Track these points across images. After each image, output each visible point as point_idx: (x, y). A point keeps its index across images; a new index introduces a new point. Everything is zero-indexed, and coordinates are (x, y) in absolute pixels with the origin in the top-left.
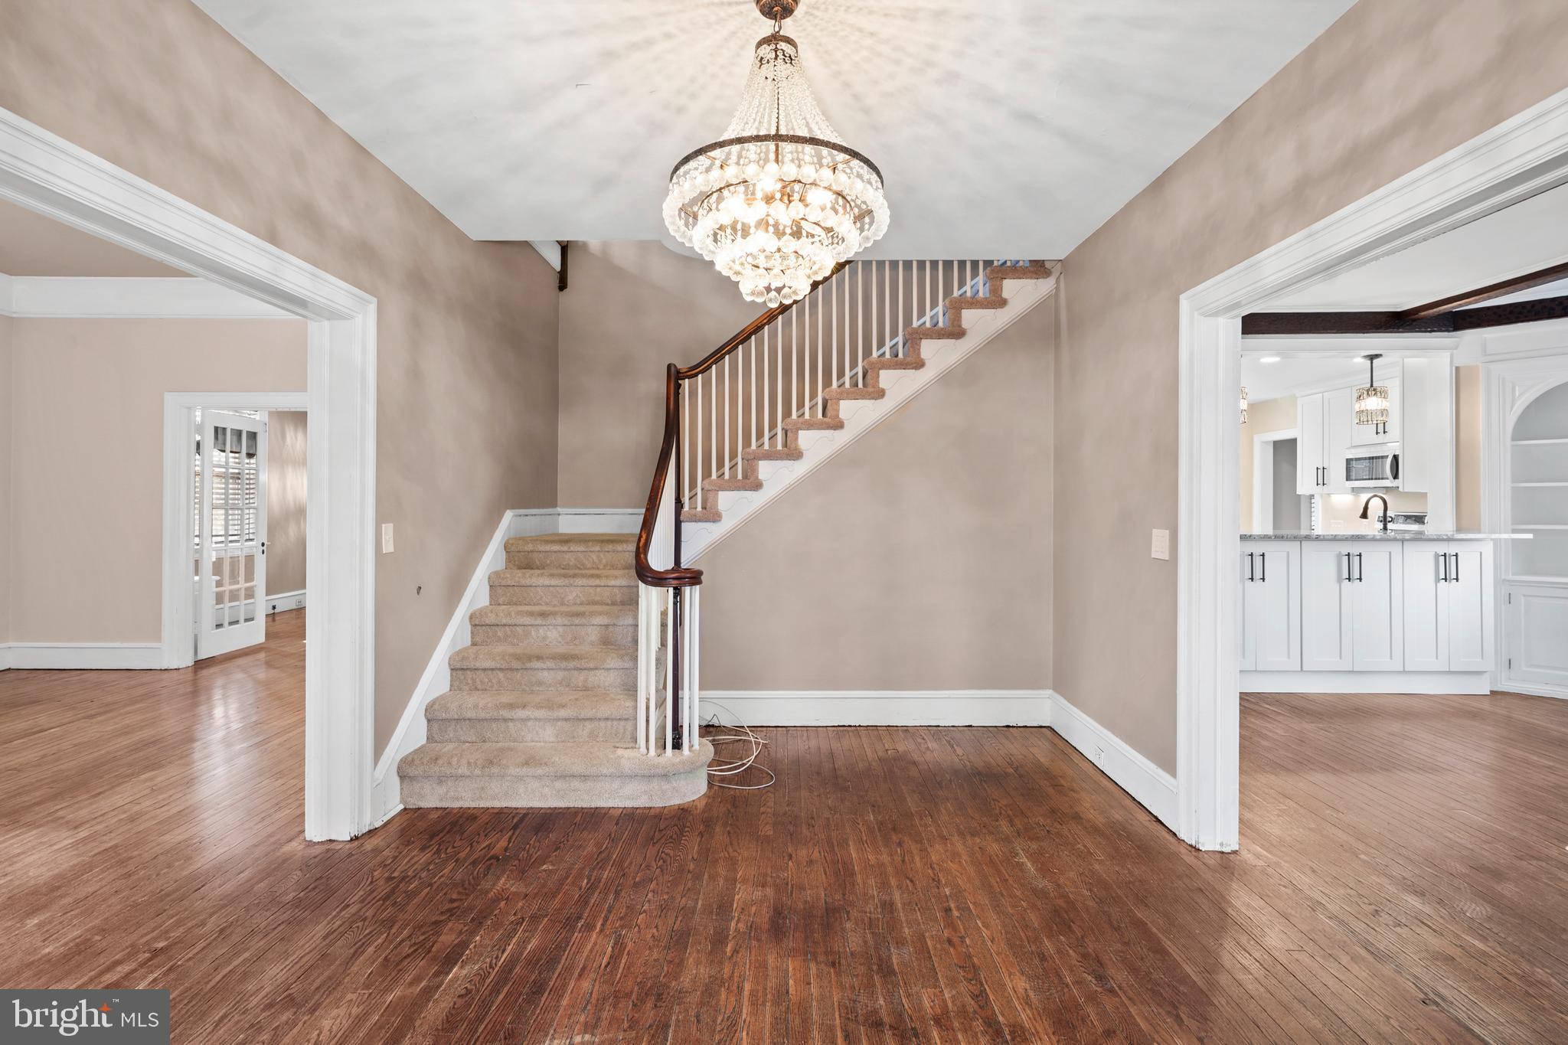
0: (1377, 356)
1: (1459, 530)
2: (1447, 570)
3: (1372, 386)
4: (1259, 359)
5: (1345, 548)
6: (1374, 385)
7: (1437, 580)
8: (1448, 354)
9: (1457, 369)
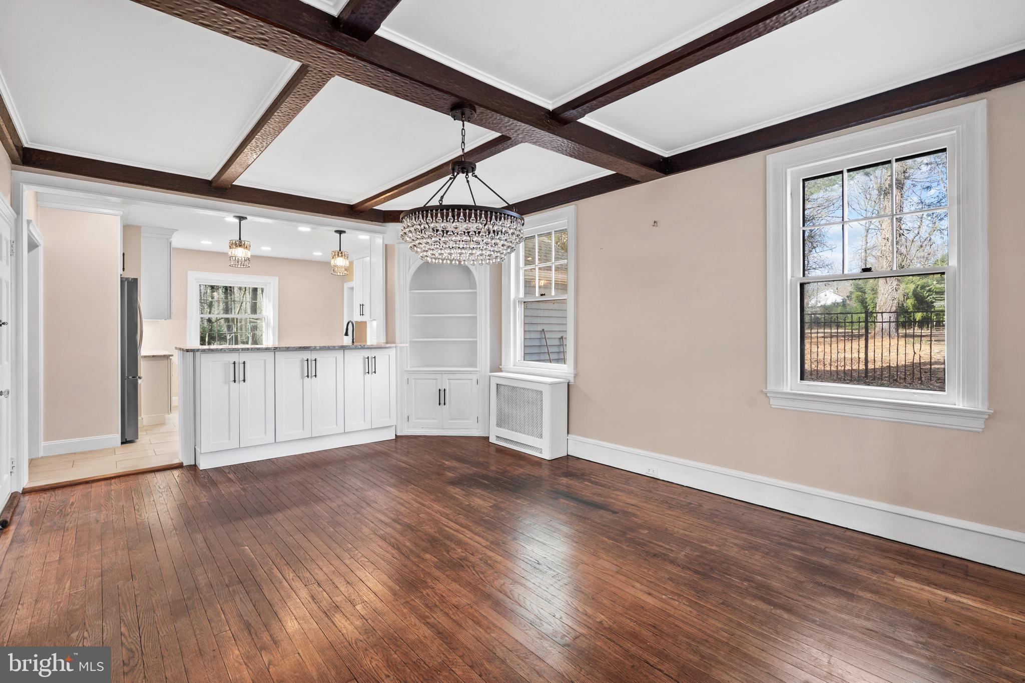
0: (344, 232)
1: (387, 343)
2: (370, 368)
3: (340, 250)
4: (298, 227)
5: (306, 355)
6: (341, 250)
7: (365, 373)
8: (382, 236)
9: (386, 245)
